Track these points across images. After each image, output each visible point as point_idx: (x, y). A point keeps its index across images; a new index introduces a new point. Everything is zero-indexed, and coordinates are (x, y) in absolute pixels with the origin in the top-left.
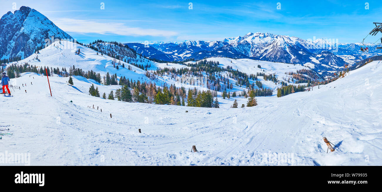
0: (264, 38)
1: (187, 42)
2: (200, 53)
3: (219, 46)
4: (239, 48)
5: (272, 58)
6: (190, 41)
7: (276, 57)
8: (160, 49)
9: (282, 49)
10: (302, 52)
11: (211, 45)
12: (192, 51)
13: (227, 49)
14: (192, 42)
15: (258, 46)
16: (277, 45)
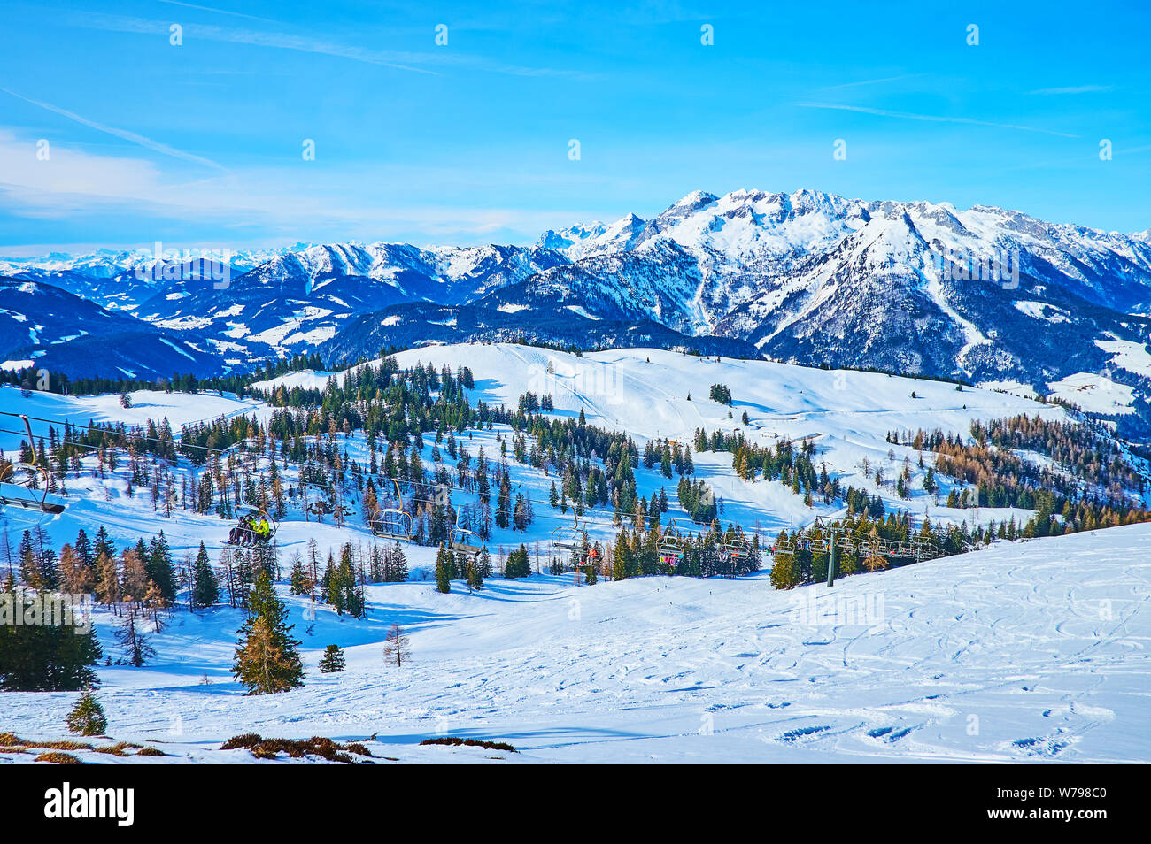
0: (782, 222)
1: (310, 251)
2: (391, 321)
3: (508, 273)
4: (625, 285)
5: (835, 339)
6: (329, 249)
7: (855, 336)
8: (126, 302)
9: (898, 286)
10: (1042, 306)
11: (459, 268)
12: (341, 309)
13: (558, 295)
14: (340, 252)
15: (746, 269)
16: (867, 264)
